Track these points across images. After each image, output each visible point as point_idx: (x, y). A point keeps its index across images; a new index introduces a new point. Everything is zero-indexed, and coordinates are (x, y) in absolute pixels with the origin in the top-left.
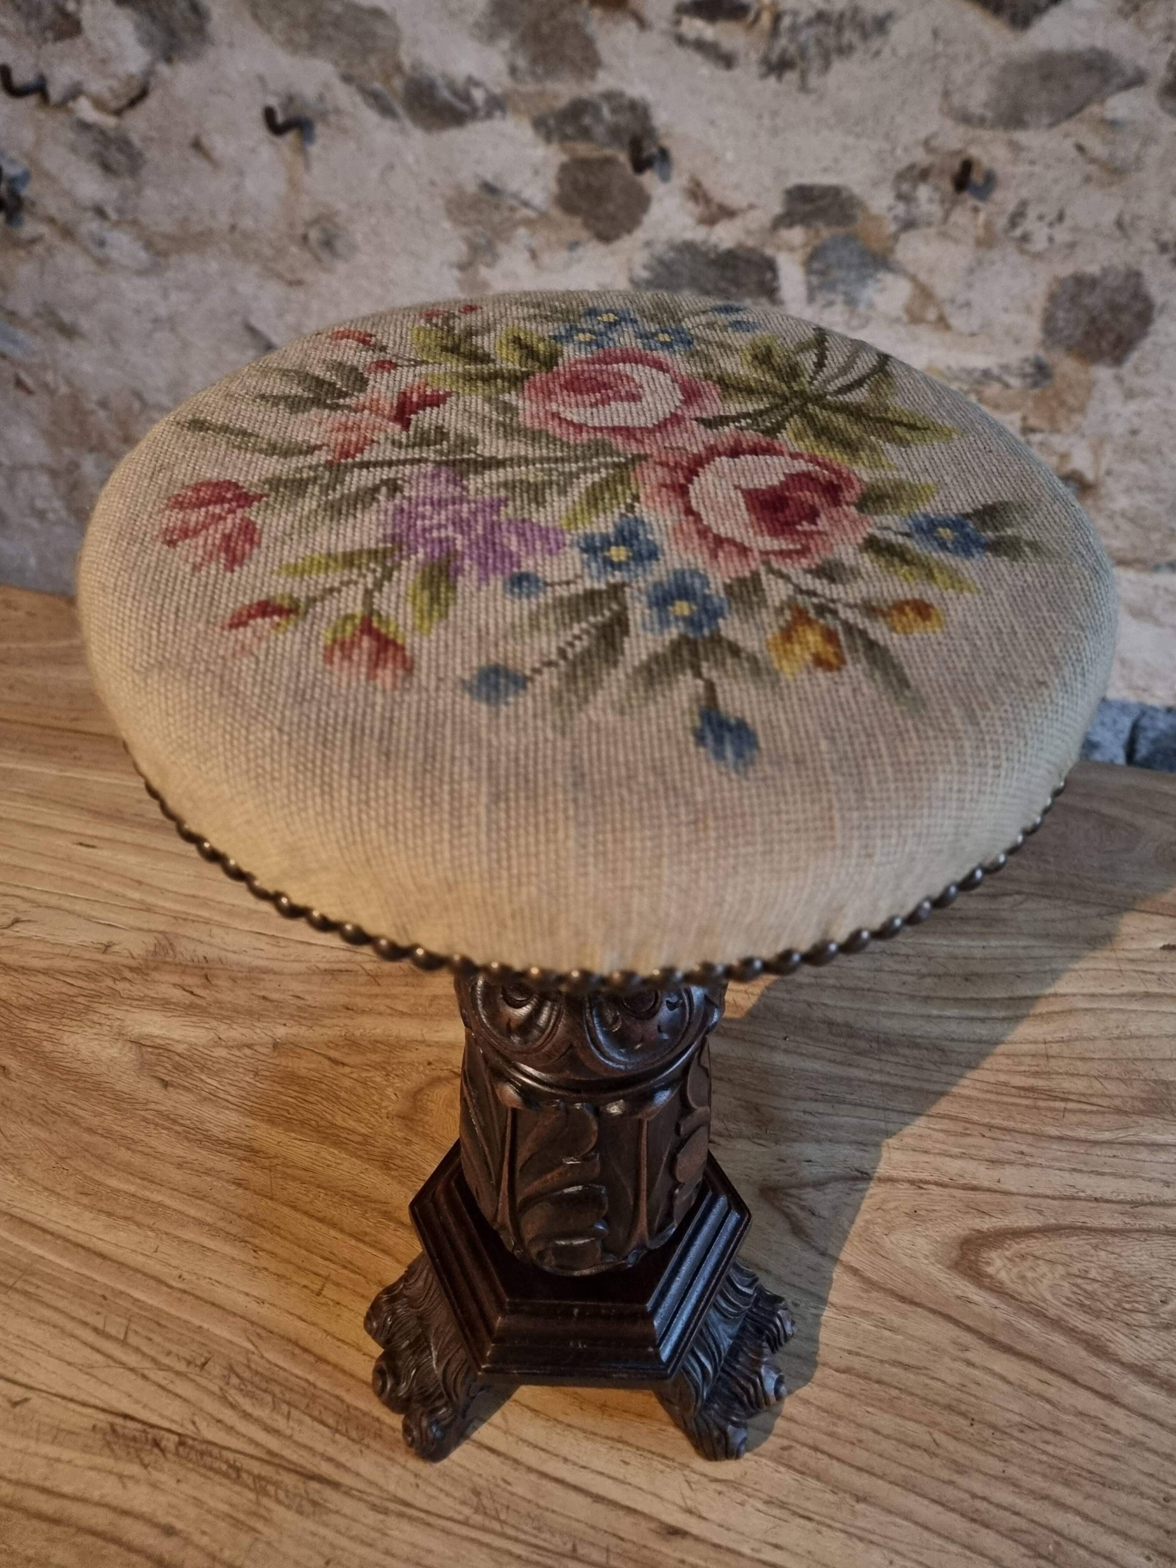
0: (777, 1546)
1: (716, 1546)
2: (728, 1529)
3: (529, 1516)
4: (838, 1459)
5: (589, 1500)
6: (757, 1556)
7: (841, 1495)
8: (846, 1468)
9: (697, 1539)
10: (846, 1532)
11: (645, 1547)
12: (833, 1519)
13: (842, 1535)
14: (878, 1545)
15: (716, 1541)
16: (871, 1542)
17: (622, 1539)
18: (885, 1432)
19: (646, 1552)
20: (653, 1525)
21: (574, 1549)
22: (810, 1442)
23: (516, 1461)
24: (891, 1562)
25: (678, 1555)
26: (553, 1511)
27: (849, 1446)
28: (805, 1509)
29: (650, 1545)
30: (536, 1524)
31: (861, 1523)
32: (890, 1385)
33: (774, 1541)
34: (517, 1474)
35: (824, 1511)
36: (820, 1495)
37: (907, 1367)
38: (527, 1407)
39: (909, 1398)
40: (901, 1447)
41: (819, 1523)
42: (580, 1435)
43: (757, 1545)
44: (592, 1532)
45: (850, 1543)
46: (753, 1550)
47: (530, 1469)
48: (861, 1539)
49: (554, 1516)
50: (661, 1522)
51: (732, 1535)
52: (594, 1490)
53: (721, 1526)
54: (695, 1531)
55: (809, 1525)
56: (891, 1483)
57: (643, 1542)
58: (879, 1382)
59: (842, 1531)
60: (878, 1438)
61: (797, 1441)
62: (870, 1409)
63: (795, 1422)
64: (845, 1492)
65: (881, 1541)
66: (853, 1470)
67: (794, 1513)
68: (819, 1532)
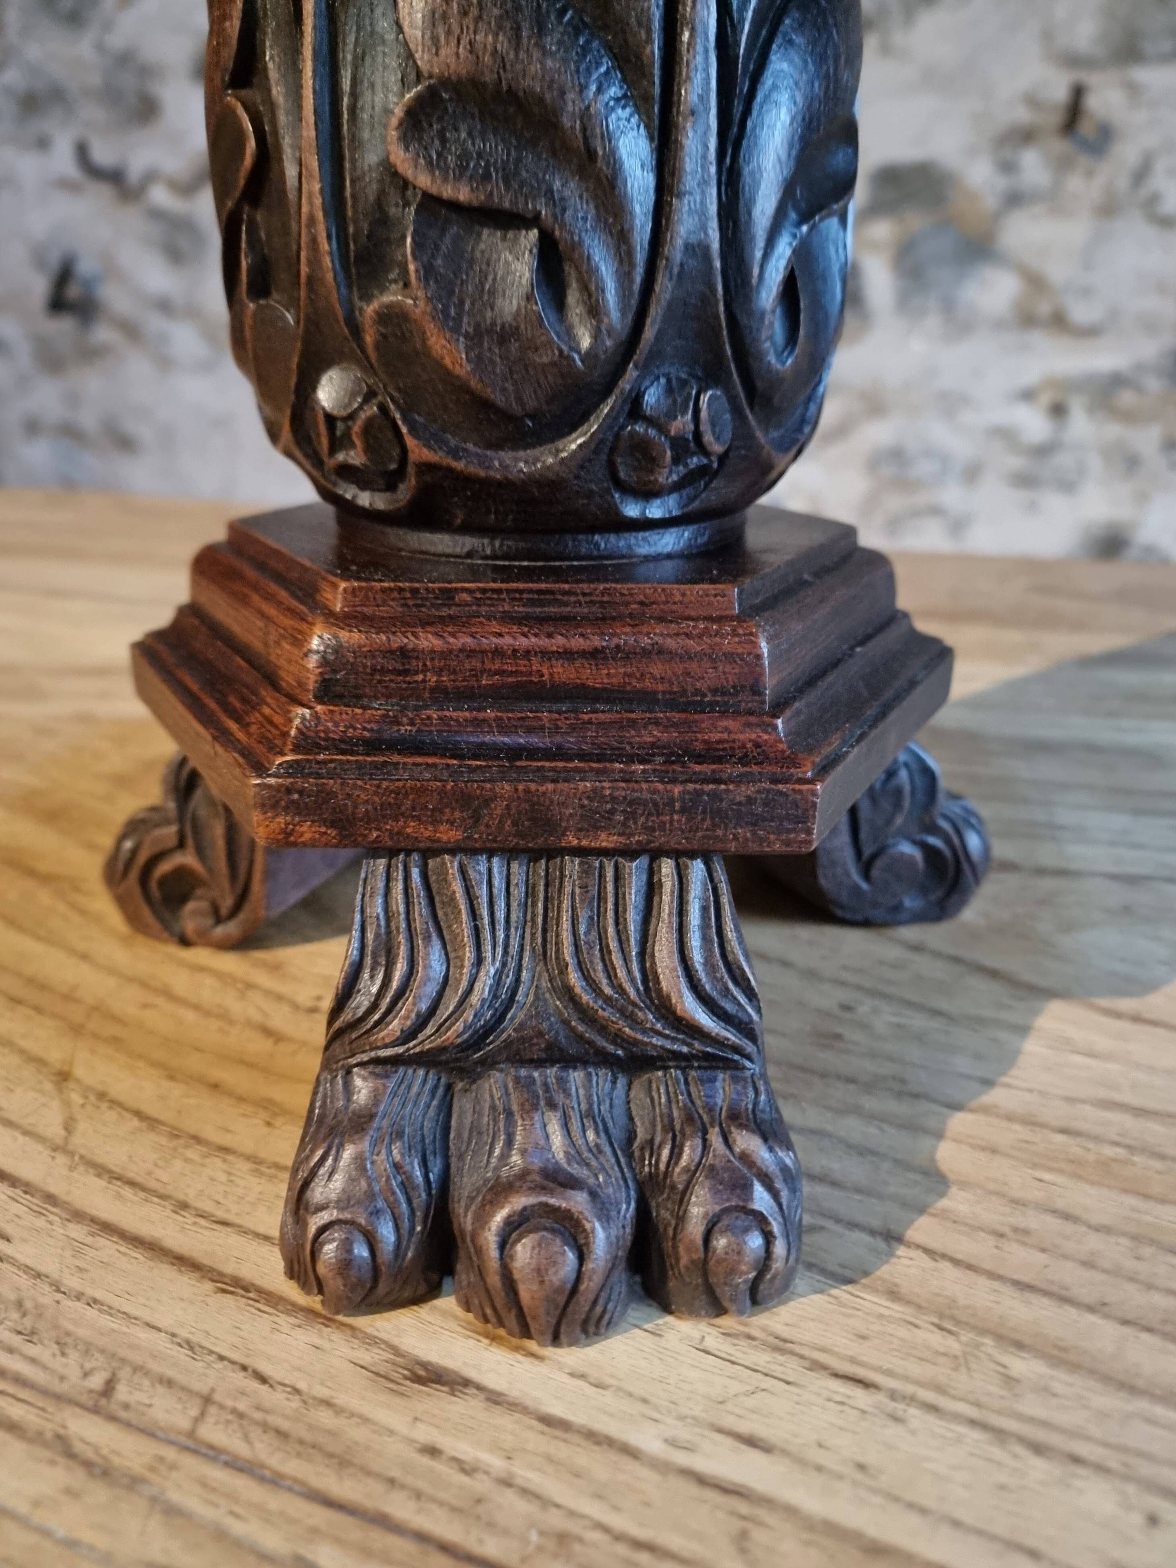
0: (751, 1442)
1: (548, 1420)
2: (599, 1386)
3: (20, 1304)
4: (956, 1262)
5: (208, 1286)
6: (681, 1459)
7: (967, 1336)
8: (982, 1281)
9: (495, 1398)
10: (984, 1427)
11: (327, 1403)
12: (940, 1389)
13: (975, 1435)
14: (1101, 1469)
15: (557, 1410)
16: (1076, 1460)
17: (263, 1380)
18: (1095, 1219)
19: (325, 1418)
20: (366, 1356)
21: (108, 1389)
22: (876, 1223)
23: (51, 1199)
24: (1153, 1520)
25: (424, 1434)
26: (93, 1302)
27: (991, 1241)
28: (853, 1360)
29: (341, 1399)
30: (28, 1322)
31: (1032, 1406)
32: (1097, 1139)
33: (745, 1427)
34: (41, 1223)
35: (914, 1369)
36: (903, 1332)
37: (1140, 1112)
38: (138, 1114)
39: (1158, 1165)
40: (1147, 1251)
41: (893, 1395)
42: (246, 1166)
43: (683, 1433)
44: (182, 1355)
45: (997, 1453)
46: (672, 1443)
47: (78, 1216)
48: (1038, 1449)
49: (91, 1313)
50: (396, 1351)
51: (607, 1398)
52: (229, 1268)
53: (583, 1377)
54: (491, 1381)
55: (861, 1398)
56: (1125, 1322)
57: (322, 1392)
58: (1064, 1131)
59: (973, 1423)
60: (1069, 1228)
61: (838, 1221)
62: (1047, 1176)
63: (834, 1184)
64: (983, 1331)
65: (1113, 1461)
66: (1007, 1290)
67: (816, 1366)
68: (897, 1419)
